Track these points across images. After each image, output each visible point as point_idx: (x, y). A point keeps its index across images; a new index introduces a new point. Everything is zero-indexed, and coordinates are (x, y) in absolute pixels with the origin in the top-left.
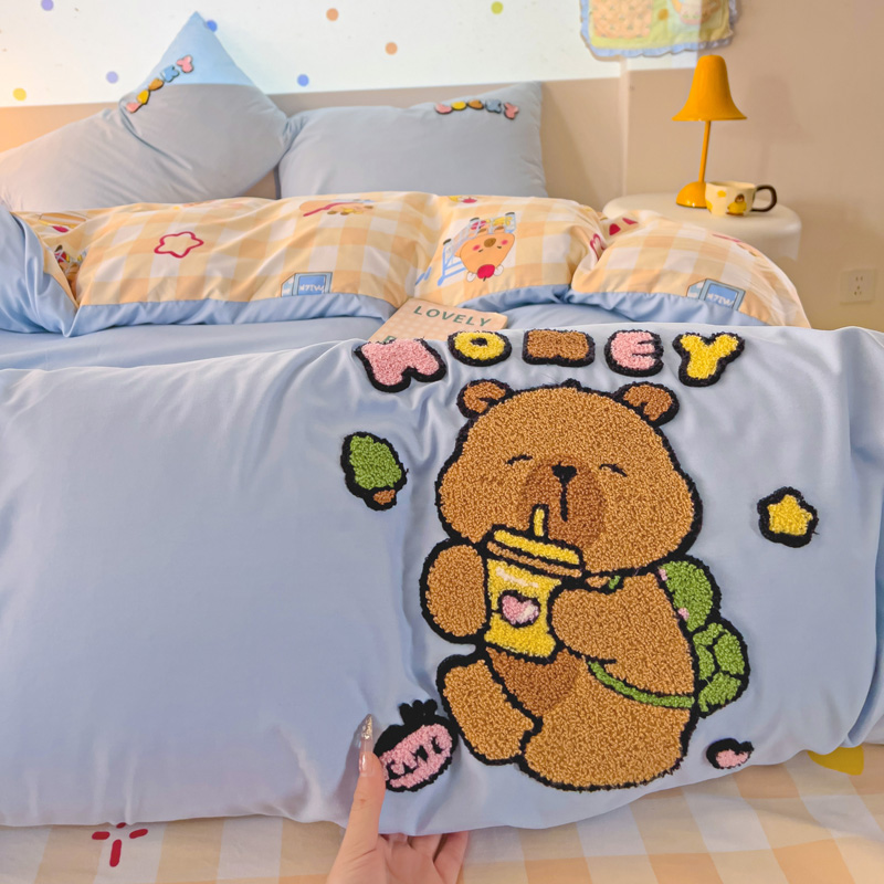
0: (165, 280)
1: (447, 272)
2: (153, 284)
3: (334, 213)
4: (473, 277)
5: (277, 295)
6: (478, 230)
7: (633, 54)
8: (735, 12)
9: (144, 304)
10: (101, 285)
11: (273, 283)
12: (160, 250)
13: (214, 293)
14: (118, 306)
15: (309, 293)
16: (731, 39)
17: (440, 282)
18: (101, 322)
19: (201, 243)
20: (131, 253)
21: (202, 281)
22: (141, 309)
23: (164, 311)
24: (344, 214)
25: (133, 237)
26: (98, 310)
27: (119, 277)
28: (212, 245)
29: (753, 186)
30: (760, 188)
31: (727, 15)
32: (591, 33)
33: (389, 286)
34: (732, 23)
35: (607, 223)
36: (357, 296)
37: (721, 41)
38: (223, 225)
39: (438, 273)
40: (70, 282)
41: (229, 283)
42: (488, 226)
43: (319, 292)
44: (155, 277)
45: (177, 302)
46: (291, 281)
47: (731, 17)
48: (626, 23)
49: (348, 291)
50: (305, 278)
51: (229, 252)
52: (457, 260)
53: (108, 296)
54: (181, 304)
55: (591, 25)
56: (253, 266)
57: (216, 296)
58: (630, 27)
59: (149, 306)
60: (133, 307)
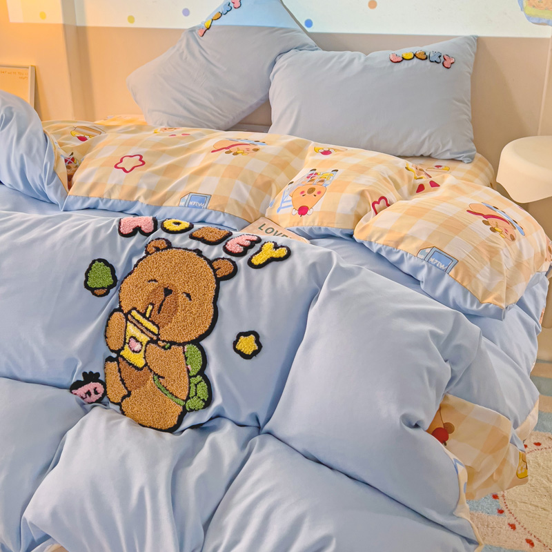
0: (116, 185)
1: (283, 205)
2: (108, 187)
3: (228, 153)
4: (295, 212)
5: (177, 204)
6: (310, 179)
9: (102, 199)
10: (82, 183)
11: (177, 197)
12: (118, 166)
14: (88, 198)
15: (195, 207)
17: (278, 211)
18: (78, 205)
19: (144, 163)
20: (102, 166)
21: (136, 189)
22: (100, 201)
23: (112, 204)
24: (235, 154)
26: (77, 198)
27: (92, 180)
28: (150, 165)
33: (247, 208)
36: (224, 213)
38: (163, 151)
39: (278, 205)
41: (150, 193)
42: (317, 179)
43: (201, 207)
44: (110, 183)
45: (120, 200)
46: (187, 197)
49: (218, 209)
50: (195, 196)
51: (157, 173)
52: (290, 198)
53: (83, 191)
54: (122, 202)
56: (168, 183)
59: (104, 200)
60: (95, 200)
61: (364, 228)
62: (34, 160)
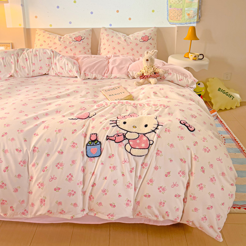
7: (177, 24)
16: (199, 22)
29: (199, 54)
30: (200, 55)
31: (198, 16)
32: (169, 19)
47: (199, 17)
48: (176, 17)
55: (169, 17)
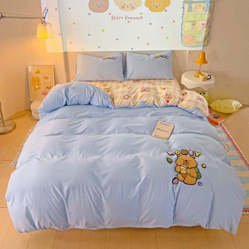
0: (125, 102)
2: (124, 103)
3: (145, 91)
4: (166, 102)
6: (167, 95)
8: (208, 40)
9: (123, 106)
10: (118, 103)
11: (138, 103)
12: (124, 98)
13: (131, 104)
15: (143, 104)
16: (207, 45)
17: (161, 102)
18: (117, 108)
19: (129, 97)
20: (121, 99)
21: (130, 103)
23: (125, 107)
24: (147, 92)
25: (120, 95)
27: (120, 102)
28: (131, 97)
29: (207, 75)
32: (183, 43)
34: (208, 42)
35: (183, 93)
36: (149, 104)
37: (206, 45)
38: (131, 93)
40: (113, 101)
41: (133, 103)
48: (189, 42)
50: (142, 102)
51: (133, 98)
53: (119, 105)
54: (127, 106)
57: (132, 105)
58: (190, 43)
61: (181, 105)
62: (106, 99)
